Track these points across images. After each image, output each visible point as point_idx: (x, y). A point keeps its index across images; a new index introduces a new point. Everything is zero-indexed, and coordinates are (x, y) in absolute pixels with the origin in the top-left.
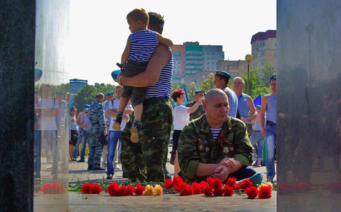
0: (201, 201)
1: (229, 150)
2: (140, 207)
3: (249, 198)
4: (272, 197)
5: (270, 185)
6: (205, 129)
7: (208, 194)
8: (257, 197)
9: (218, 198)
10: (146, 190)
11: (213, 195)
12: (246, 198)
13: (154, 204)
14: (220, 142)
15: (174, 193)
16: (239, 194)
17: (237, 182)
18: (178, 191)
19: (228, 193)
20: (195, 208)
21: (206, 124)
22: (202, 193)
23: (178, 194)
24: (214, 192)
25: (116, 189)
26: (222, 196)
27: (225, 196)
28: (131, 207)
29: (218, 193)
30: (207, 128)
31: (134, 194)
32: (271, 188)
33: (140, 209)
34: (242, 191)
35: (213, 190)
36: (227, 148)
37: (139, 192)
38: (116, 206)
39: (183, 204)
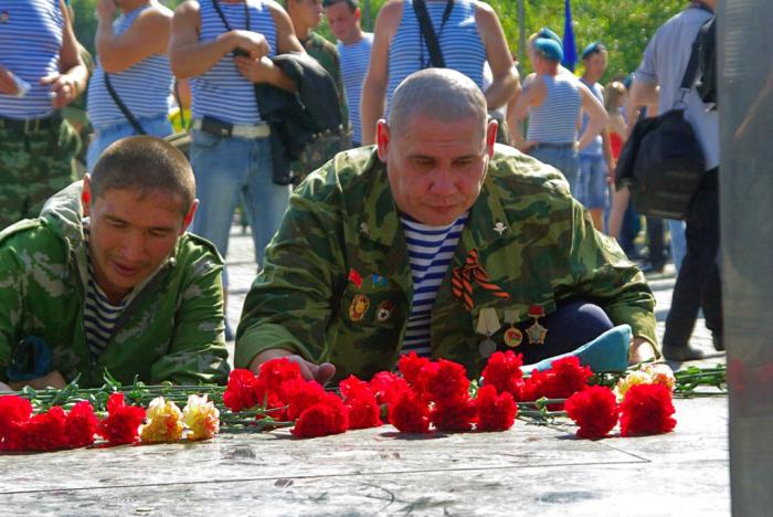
0: (384, 457)
1: (501, 321)
2: (135, 497)
3: (581, 436)
4: (676, 429)
5: (662, 378)
6: (380, 221)
7: (411, 426)
8: (617, 429)
9: (456, 438)
10: (149, 421)
11: (431, 427)
12: (570, 437)
13: (190, 478)
14: (464, 290)
15: (269, 428)
16: (540, 420)
17: (526, 369)
18: (284, 418)
19: (495, 420)
20: (371, 490)
21: (386, 204)
22: (385, 421)
23: (286, 431)
24: (434, 417)
25: (20, 424)
26: (469, 430)
27: (479, 430)
28: (97, 499)
29: (454, 420)
30: (391, 218)
31: (98, 439)
32: (668, 389)
33: (136, 504)
34: (551, 407)
35: (432, 406)
36: (492, 311)
37: (120, 433)
38: (28, 498)
39: (315, 472)
